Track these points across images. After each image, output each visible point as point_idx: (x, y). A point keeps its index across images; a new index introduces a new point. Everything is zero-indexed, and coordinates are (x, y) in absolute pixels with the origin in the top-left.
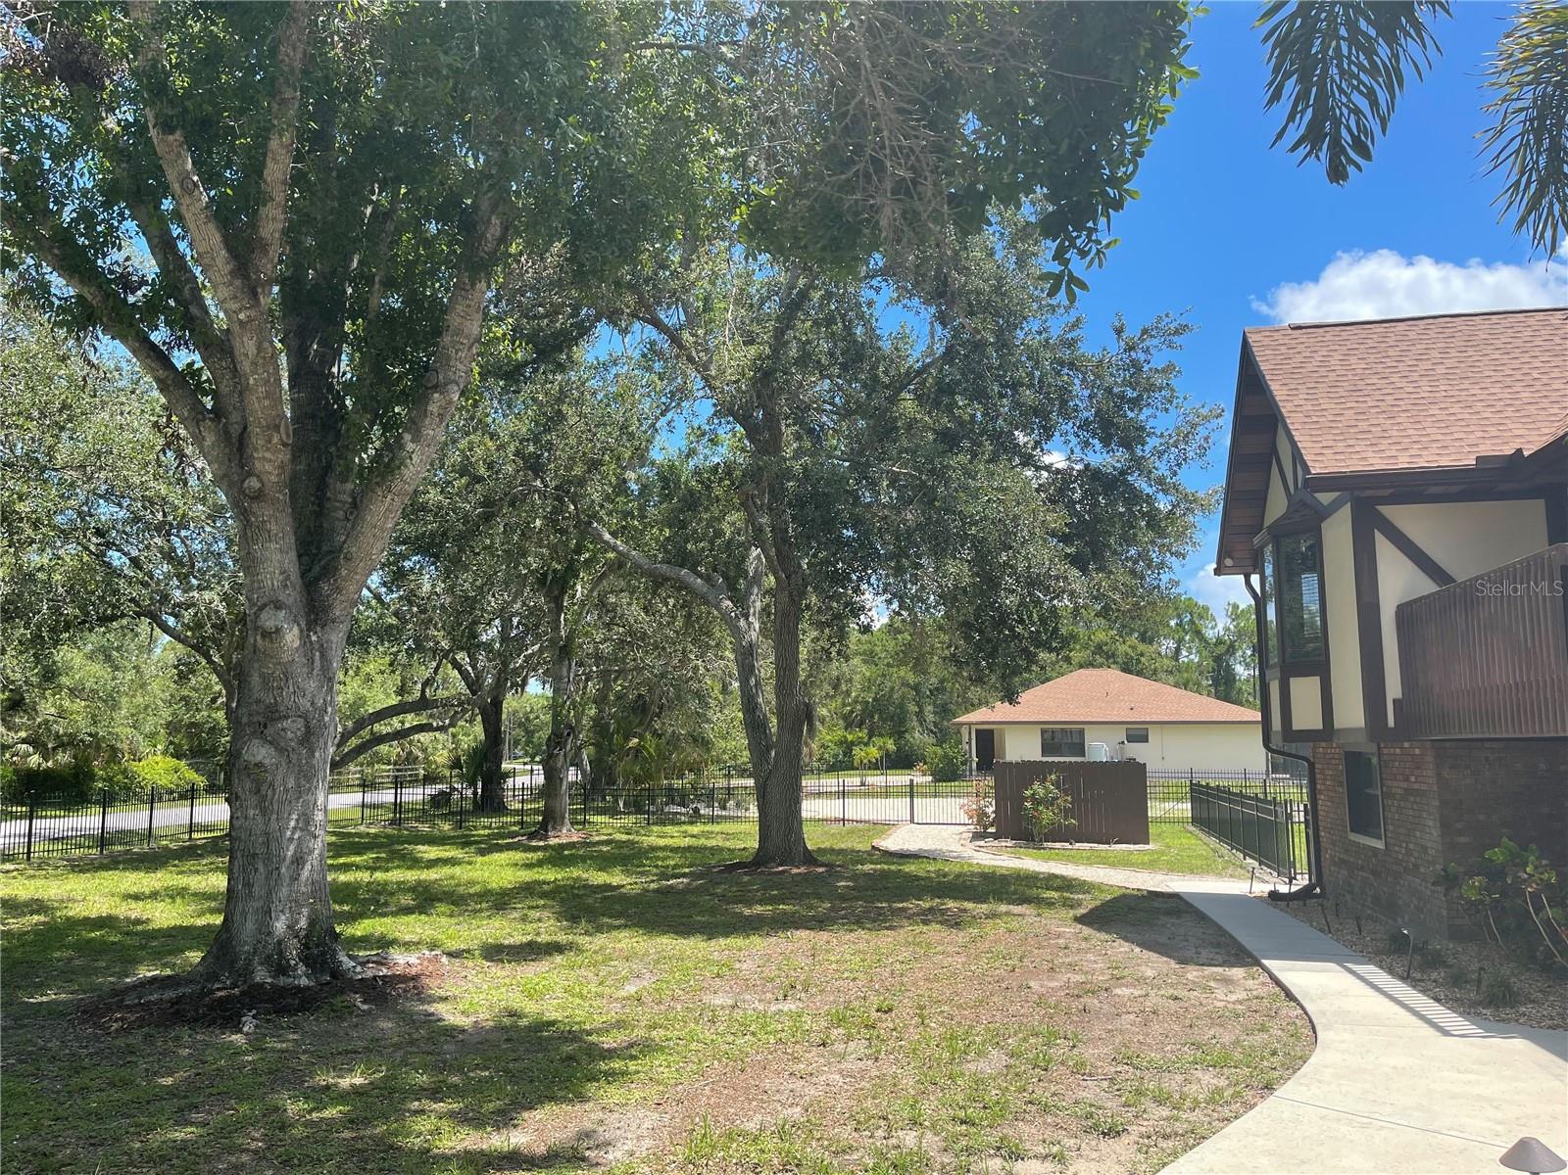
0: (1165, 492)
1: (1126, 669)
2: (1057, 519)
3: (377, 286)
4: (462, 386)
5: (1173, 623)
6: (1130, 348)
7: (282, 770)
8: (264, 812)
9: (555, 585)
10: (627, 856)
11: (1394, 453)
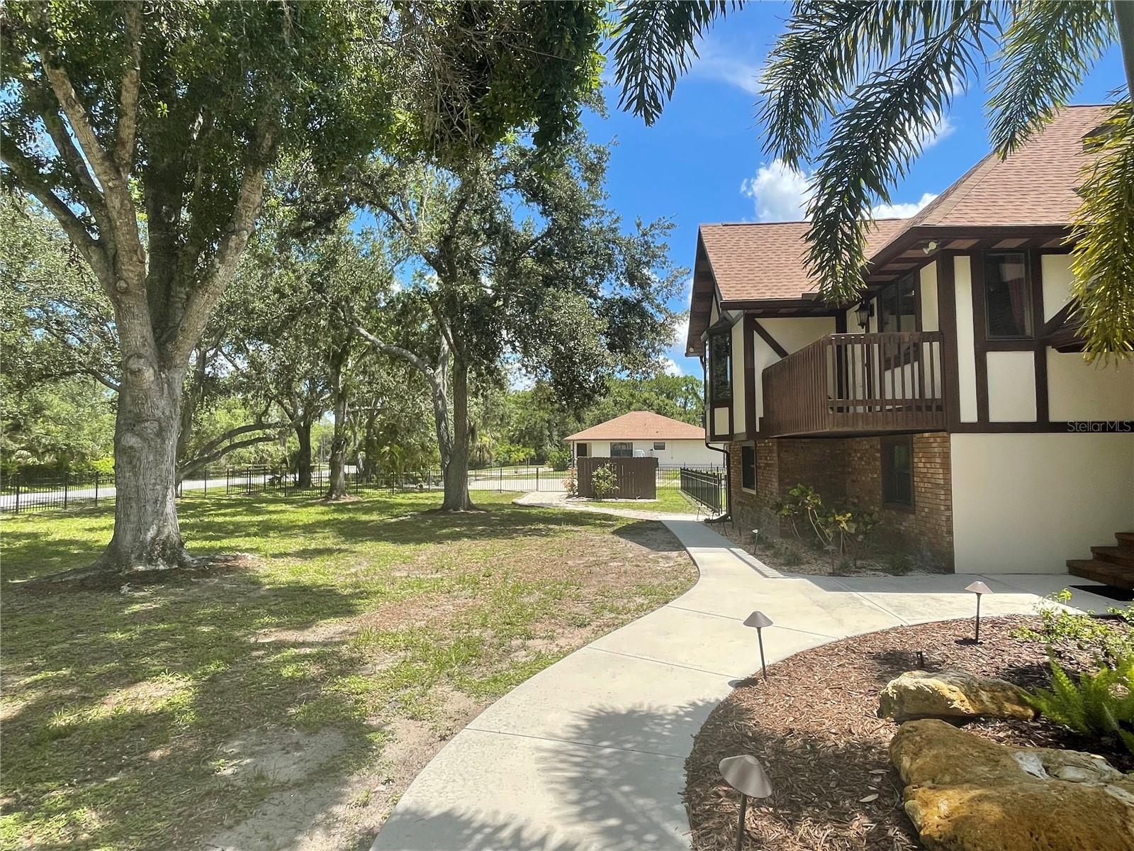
0: (661, 312)
1: (658, 412)
2: (603, 324)
3: (199, 172)
4: (250, 232)
5: (683, 389)
6: (644, 235)
7: (146, 450)
8: (135, 475)
9: (337, 360)
10: (384, 508)
11: (764, 291)
